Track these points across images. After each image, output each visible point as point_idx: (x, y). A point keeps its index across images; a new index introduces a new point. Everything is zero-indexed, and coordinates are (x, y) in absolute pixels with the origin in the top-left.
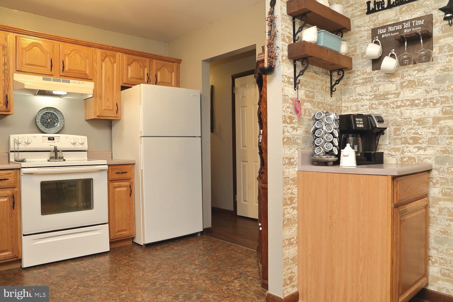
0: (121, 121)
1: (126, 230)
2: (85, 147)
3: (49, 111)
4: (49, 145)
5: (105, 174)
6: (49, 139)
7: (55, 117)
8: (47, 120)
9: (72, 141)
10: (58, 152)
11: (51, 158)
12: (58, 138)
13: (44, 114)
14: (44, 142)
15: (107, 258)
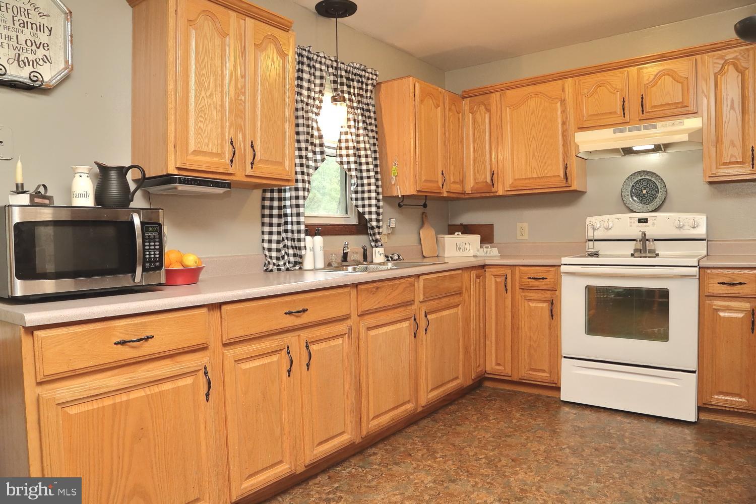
3: (643, 177)
4: (636, 230)
5: (695, 284)
6: (640, 221)
7: (654, 186)
8: (642, 191)
9: (677, 223)
10: (647, 242)
11: (636, 250)
12: (653, 218)
13: (637, 183)
14: (631, 226)
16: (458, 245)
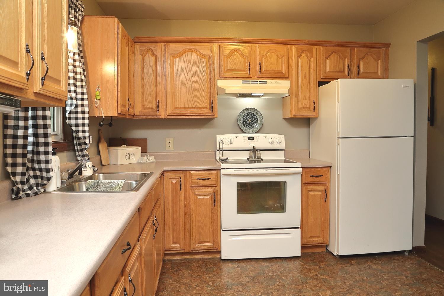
0: (318, 119)
1: (318, 237)
2: (283, 146)
3: (249, 112)
4: (248, 145)
5: (299, 177)
6: (250, 138)
7: (255, 117)
8: (248, 120)
9: (270, 140)
10: (256, 151)
11: (250, 157)
12: (257, 137)
13: (245, 115)
14: (244, 142)
15: (297, 264)
16: (127, 155)
